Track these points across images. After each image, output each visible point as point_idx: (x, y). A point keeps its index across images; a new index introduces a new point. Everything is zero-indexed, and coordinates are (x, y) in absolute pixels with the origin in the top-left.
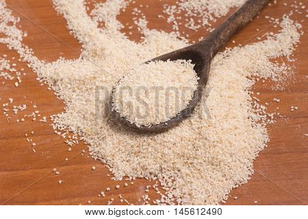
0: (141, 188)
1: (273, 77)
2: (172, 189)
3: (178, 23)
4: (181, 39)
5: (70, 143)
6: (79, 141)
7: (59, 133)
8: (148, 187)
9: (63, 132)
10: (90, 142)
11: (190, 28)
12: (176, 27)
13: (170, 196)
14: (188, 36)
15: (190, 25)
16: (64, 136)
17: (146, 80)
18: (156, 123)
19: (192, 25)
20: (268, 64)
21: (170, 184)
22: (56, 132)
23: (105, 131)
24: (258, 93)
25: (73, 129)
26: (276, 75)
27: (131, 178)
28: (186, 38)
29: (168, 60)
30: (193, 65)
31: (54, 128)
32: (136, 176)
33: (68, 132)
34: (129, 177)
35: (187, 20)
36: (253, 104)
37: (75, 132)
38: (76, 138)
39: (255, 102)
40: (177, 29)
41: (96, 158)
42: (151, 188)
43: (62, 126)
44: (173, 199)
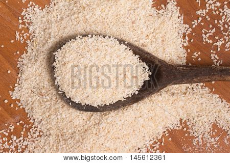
0: (18, 118)
1: (197, 139)
2: (32, 139)
3: (201, 21)
4: (184, 37)
5: (18, 36)
6: (25, 42)
7: (21, 21)
8: (21, 122)
9: (24, 23)
10: (29, 51)
11: (204, 35)
12: (195, 23)
13: (25, 143)
14: (192, 41)
15: (206, 34)
16: (21, 27)
17: (100, 58)
18: (67, 95)
19: (208, 35)
20: (207, 126)
21: (36, 135)
22: (20, 18)
23: (42, 57)
24: (170, 139)
25: (31, 29)
26: (200, 140)
27: (20, 104)
28: (189, 41)
29: (137, 56)
30: (147, 79)
31: (22, 14)
32: (24, 107)
33: (26, 27)
34: (20, 102)
35: (211, 26)
36: (155, 143)
37: (30, 32)
38: (25, 37)
39: (159, 143)
40: (194, 26)
41: (18, 66)
42: (22, 125)
43: (28, 18)
44: (24, 147)
